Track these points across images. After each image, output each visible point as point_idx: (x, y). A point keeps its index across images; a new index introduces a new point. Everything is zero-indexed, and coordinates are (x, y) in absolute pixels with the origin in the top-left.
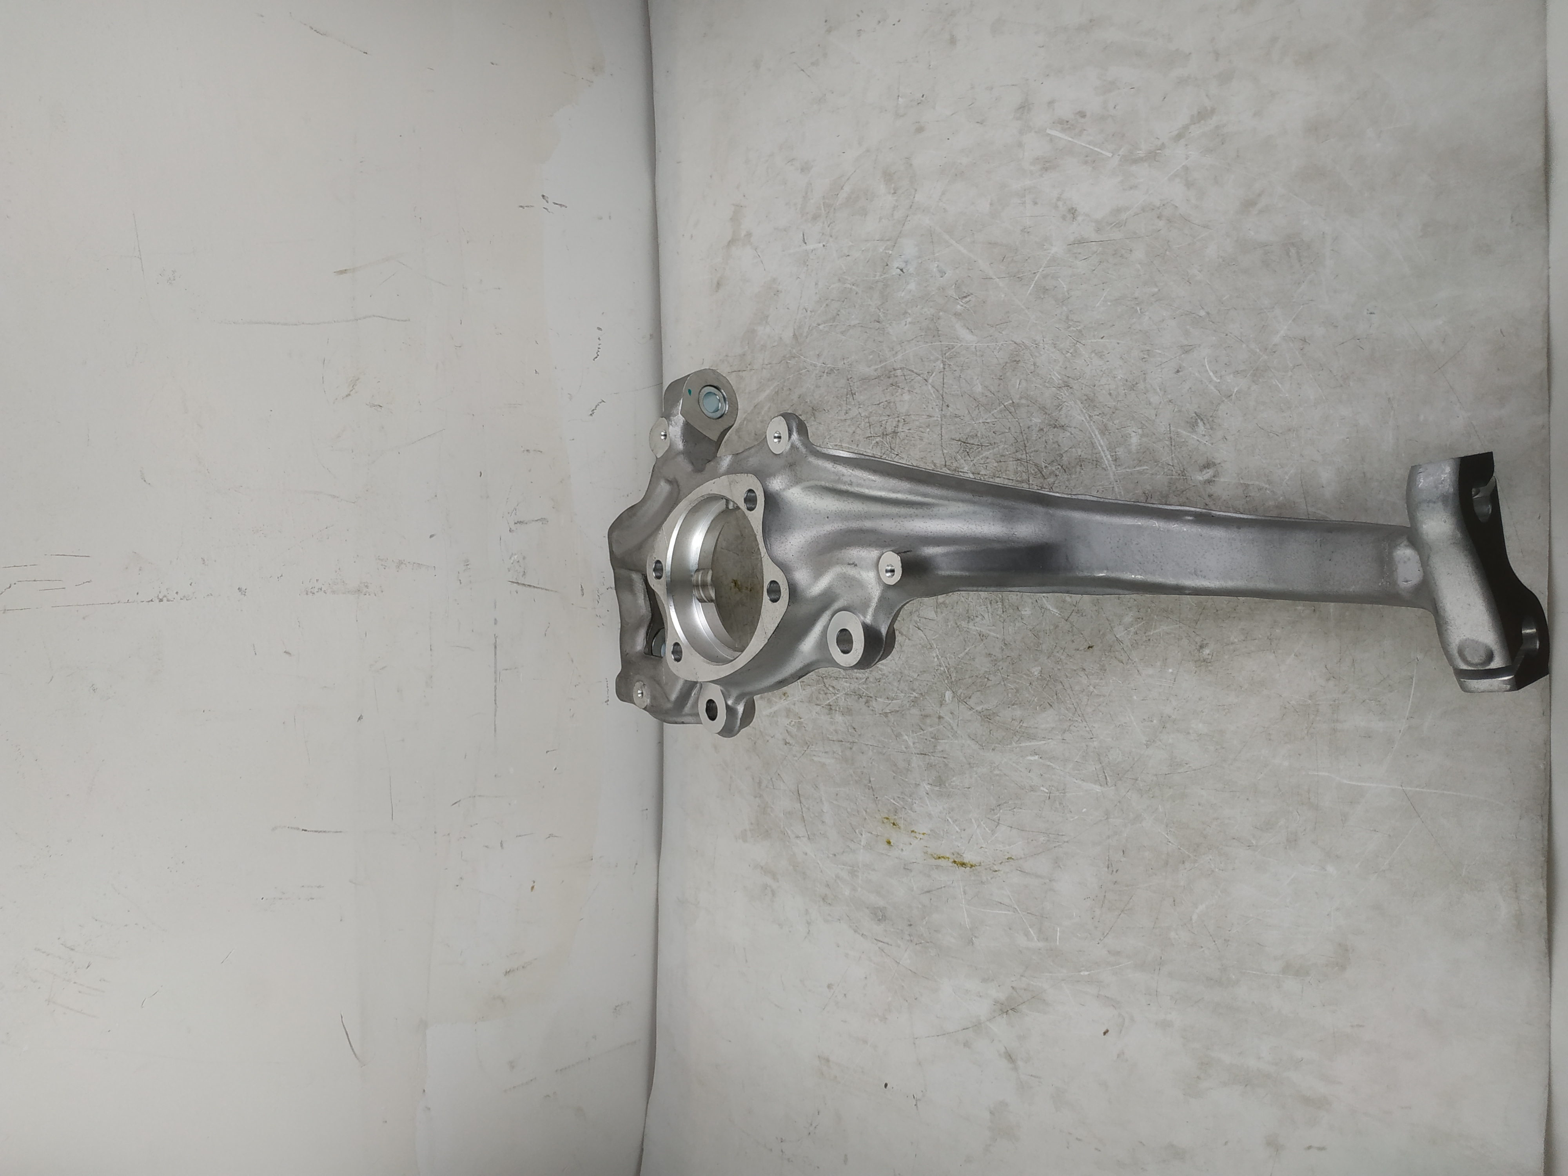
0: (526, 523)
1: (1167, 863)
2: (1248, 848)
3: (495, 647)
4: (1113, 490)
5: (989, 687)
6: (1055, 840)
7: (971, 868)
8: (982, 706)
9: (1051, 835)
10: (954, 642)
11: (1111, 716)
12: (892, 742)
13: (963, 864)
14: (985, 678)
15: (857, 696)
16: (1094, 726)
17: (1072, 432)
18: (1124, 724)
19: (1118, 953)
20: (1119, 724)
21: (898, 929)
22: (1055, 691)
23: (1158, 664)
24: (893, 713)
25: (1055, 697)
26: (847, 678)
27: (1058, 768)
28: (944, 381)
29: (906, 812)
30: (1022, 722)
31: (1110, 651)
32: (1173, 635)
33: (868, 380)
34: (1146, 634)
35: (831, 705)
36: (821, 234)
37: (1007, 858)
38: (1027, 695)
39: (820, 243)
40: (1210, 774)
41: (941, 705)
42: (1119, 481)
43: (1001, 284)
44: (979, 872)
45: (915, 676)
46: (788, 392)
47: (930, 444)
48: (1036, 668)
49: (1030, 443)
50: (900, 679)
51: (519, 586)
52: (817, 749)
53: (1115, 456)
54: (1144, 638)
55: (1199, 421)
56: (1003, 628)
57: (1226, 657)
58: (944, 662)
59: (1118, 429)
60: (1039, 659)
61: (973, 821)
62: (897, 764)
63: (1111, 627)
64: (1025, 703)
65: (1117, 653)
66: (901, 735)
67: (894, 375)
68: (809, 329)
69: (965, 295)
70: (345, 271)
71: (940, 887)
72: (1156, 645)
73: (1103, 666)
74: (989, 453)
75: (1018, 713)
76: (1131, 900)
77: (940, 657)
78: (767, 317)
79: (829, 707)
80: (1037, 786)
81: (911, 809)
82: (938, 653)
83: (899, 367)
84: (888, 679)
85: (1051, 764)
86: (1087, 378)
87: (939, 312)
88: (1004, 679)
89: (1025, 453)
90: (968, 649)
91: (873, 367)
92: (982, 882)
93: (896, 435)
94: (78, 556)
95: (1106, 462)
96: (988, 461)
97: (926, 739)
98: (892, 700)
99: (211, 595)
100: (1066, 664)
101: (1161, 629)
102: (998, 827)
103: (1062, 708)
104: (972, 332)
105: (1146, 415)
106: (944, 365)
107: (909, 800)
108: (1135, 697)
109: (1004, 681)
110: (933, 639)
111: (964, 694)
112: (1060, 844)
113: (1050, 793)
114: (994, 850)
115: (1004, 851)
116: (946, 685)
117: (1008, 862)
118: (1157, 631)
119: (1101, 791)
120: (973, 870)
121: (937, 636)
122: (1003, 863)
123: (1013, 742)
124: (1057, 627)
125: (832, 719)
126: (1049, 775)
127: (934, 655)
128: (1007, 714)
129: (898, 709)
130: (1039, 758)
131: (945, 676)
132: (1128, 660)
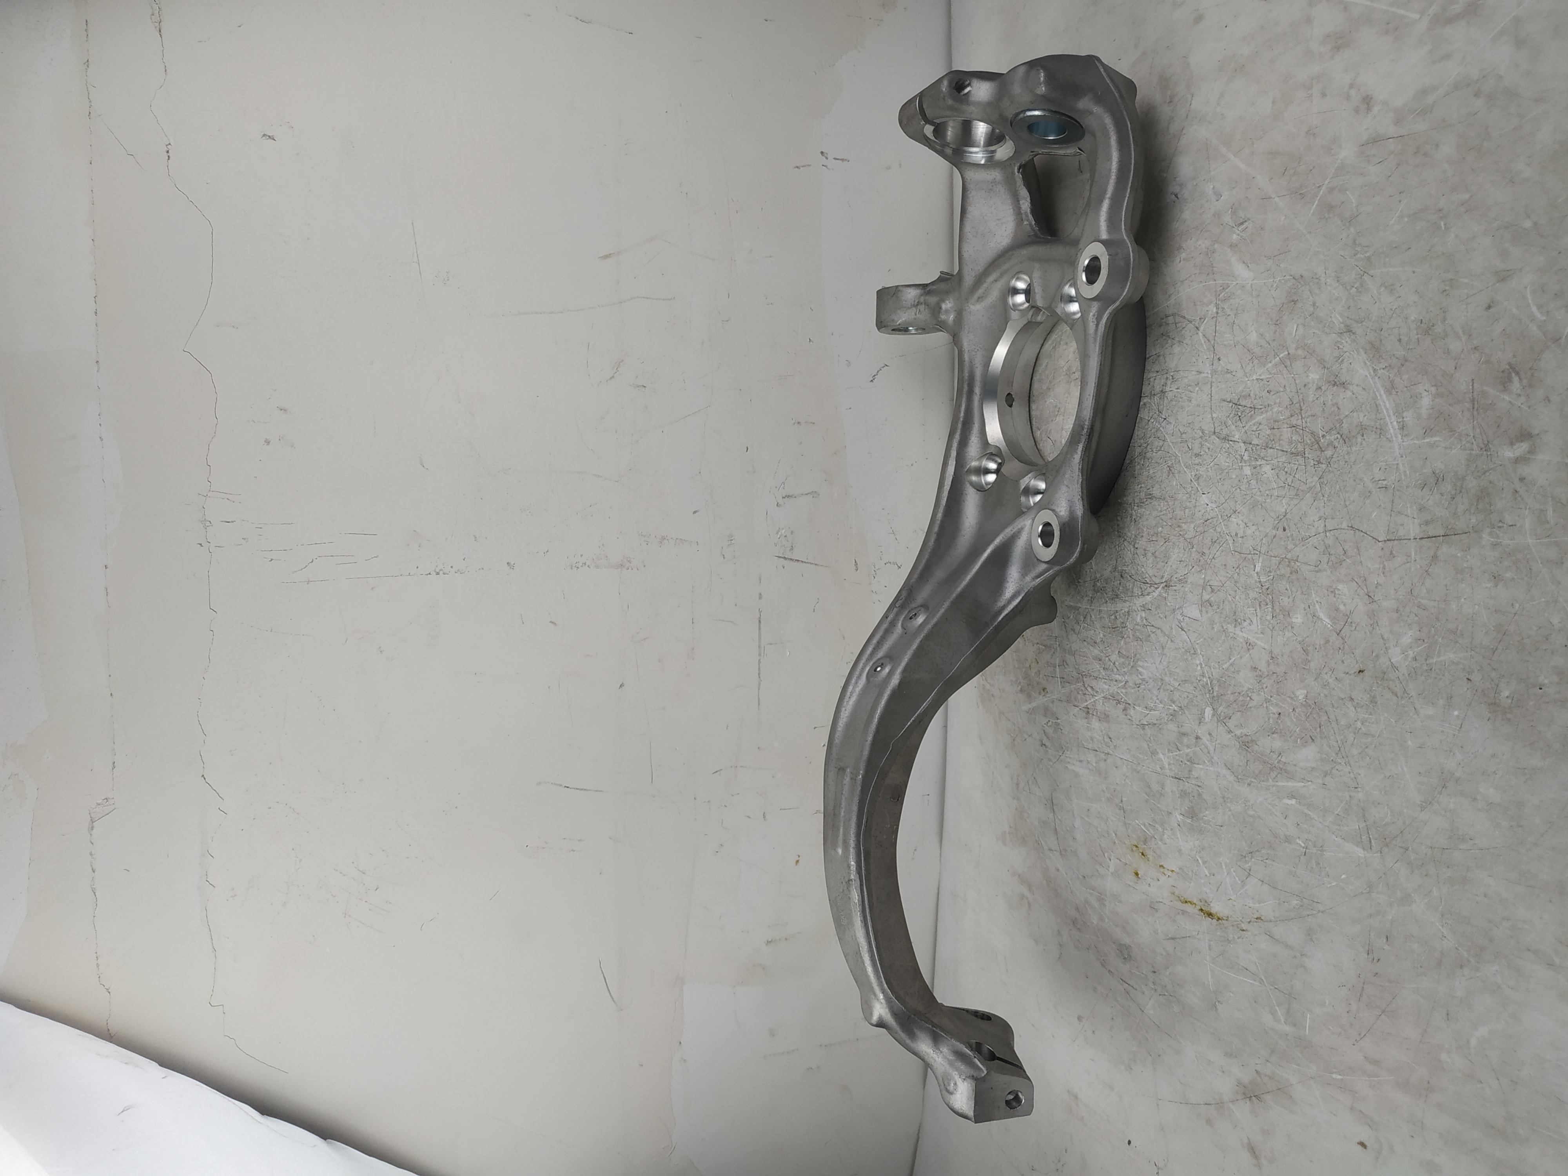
0: (795, 497)
1: (1440, 964)
2: (1547, 966)
3: (760, 622)
4: (1397, 467)
5: (1250, 707)
6: (1310, 907)
7: (1217, 921)
8: (1241, 730)
9: (1304, 900)
10: (1220, 649)
11: (1380, 763)
12: (1147, 759)
13: (1210, 915)
14: (1248, 696)
15: (1115, 702)
16: (1359, 772)
17: (1355, 391)
18: (1395, 776)
19: (1376, 1063)
20: (1389, 774)
21: (1143, 974)
22: (1319, 722)
23: (1441, 702)
24: (1150, 726)
25: (1318, 730)
26: (1106, 679)
27: (1316, 819)
28: (1216, 328)
29: (1156, 843)
30: (1281, 756)
31: (1383, 679)
32: (1461, 666)
34: (1428, 662)
35: (1088, 708)
37: (1256, 917)
38: (1289, 723)
40: (1502, 858)
41: (1200, 723)
42: (1404, 456)
43: (1281, 204)
44: (1226, 928)
45: (1176, 684)
47: (1198, 405)
48: (1302, 691)
49: (1305, 406)
50: (1161, 686)
51: (786, 561)
52: (1071, 756)
53: (1402, 423)
54: (1425, 667)
55: (1513, 374)
56: (1272, 637)
57: (1531, 703)
58: (1208, 672)
59: (1406, 387)
60: (1306, 679)
61: (1223, 866)
62: (1151, 786)
63: (1386, 648)
64: (1285, 733)
65: (1391, 682)
66: (1157, 753)
67: (1165, 323)
69: (1242, 221)
70: (609, 256)
71: (1185, 936)
72: (1440, 677)
73: (1374, 697)
74: (1262, 417)
75: (1277, 744)
76: (1394, 1000)
77: (1203, 666)
79: (1086, 710)
80: (1293, 837)
81: (1161, 840)
82: (1202, 660)
84: (1148, 685)
85: (1310, 813)
86: (1373, 320)
88: (1267, 701)
89: (1300, 418)
90: (1233, 659)
92: (1228, 939)
93: (1164, 396)
95: (1392, 431)
96: (1260, 427)
97: (1182, 762)
98: (1150, 711)
99: (483, 569)
100: (1334, 689)
101: (1446, 657)
102: (1248, 879)
103: (1325, 745)
104: (1248, 266)
105: (1442, 367)
106: (1218, 309)
107: (1160, 829)
108: (1410, 743)
109: (1266, 702)
110: (1197, 644)
111: (1224, 713)
112: (1314, 912)
113: (1306, 848)
114: (1243, 905)
115: (1253, 909)
116: (1207, 700)
117: (1256, 922)
118: (1440, 659)
119: (1363, 856)
120: (1220, 924)
121: (1201, 640)
122: (1251, 923)
123: (1270, 779)
124: (1328, 642)
125: (1089, 724)
126: (1306, 826)
127: (1198, 662)
128: (1268, 744)
129: (1156, 722)
130: (1296, 802)
131: (1207, 689)
132: (1404, 693)
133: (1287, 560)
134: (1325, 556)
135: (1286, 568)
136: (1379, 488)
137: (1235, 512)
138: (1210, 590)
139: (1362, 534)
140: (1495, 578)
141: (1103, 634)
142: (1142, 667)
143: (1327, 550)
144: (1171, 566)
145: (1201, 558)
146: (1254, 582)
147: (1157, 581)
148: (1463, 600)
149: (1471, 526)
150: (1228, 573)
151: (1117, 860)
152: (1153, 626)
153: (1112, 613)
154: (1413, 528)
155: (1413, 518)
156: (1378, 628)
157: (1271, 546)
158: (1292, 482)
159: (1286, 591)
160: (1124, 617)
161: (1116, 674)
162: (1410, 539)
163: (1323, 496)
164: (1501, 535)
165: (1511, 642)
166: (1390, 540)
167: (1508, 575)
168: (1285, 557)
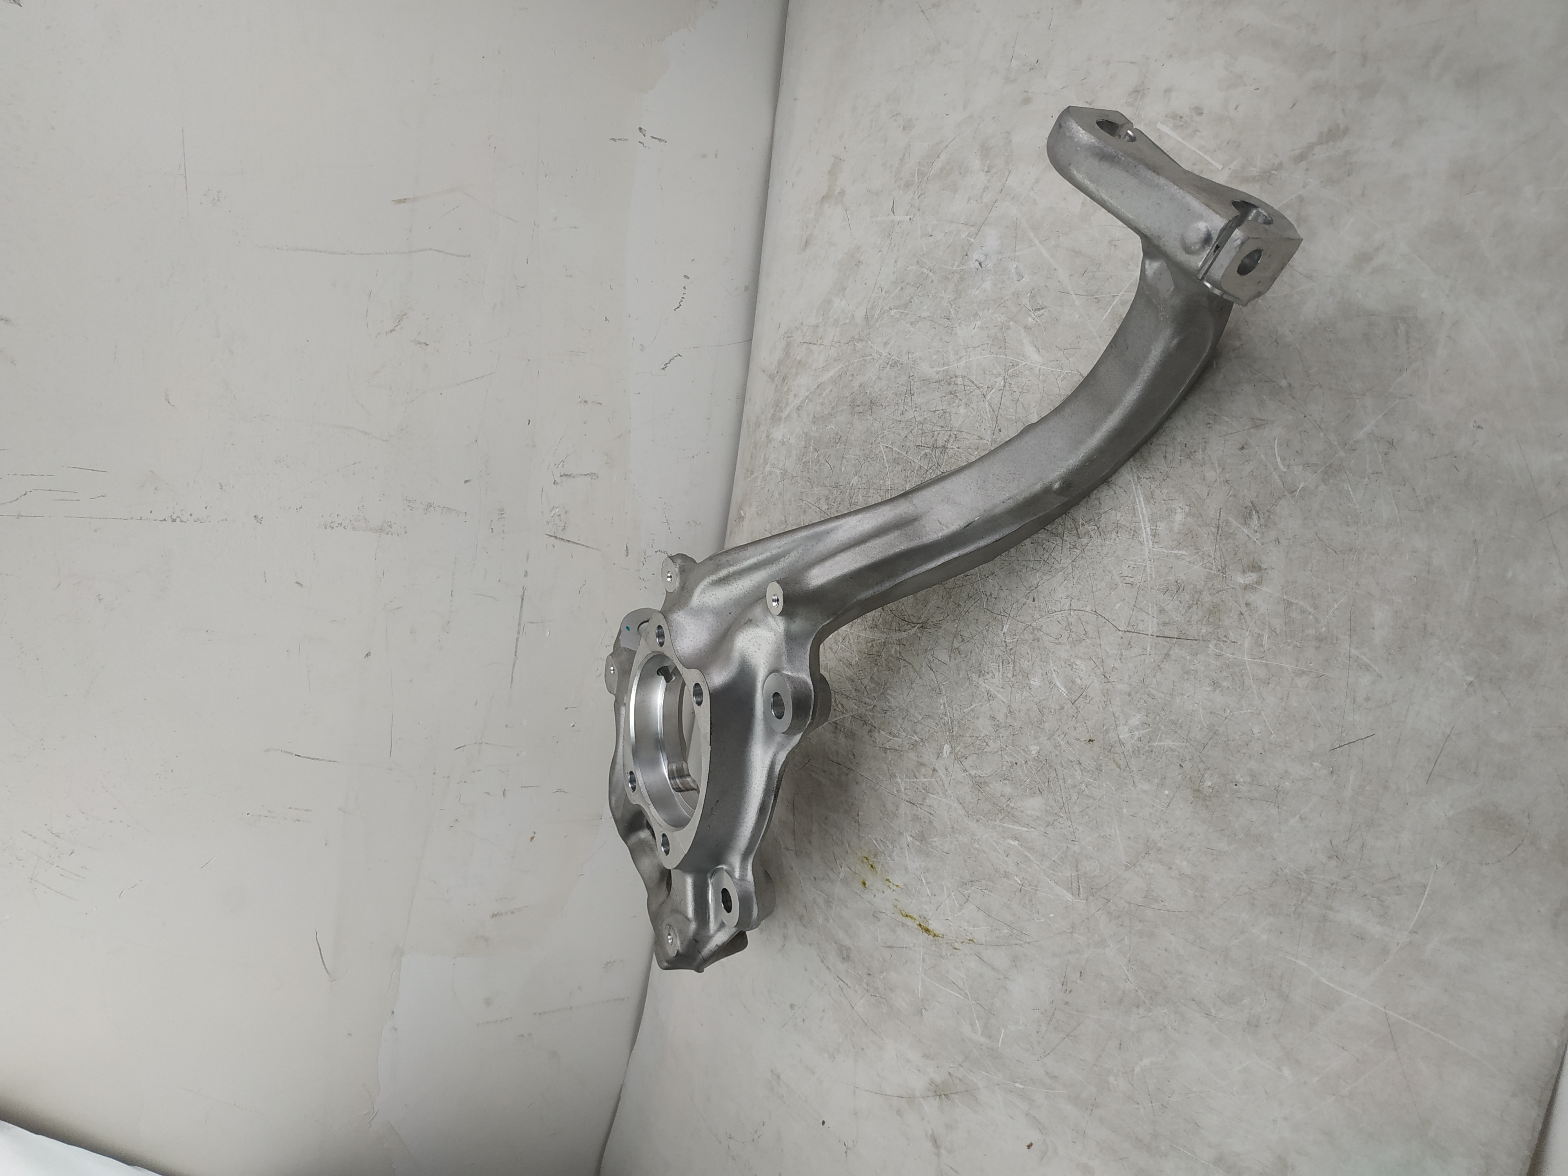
0: (574, 477)
1: (1121, 1001)
2: (1206, 1015)
3: (523, 599)
4: (1144, 569)
5: (986, 752)
6: (1018, 937)
7: (933, 937)
8: (976, 771)
9: (1014, 930)
10: (963, 694)
11: (1097, 823)
12: (886, 780)
13: (927, 930)
14: (985, 742)
15: (862, 722)
16: (1078, 828)
18: (1108, 836)
19: (1055, 1078)
20: (1104, 834)
21: (858, 974)
22: (1048, 777)
23: (1156, 781)
25: (1046, 784)
26: (856, 700)
27: (1035, 861)
28: (1001, 400)
29: (885, 858)
30: (1009, 801)
31: (1110, 751)
32: (1177, 753)
33: (928, 382)
34: (1150, 744)
35: (837, 724)
36: (910, 205)
37: (969, 939)
38: (1020, 774)
39: (907, 215)
40: (1184, 921)
41: (938, 757)
42: (1152, 561)
43: (1077, 303)
44: (940, 944)
45: (920, 718)
46: (851, 378)
48: (1035, 747)
50: (905, 717)
51: (557, 540)
52: (816, 765)
53: (1154, 531)
54: (1147, 748)
55: (1254, 512)
56: (1011, 693)
57: (1227, 796)
58: (949, 712)
59: (1164, 500)
60: (1040, 737)
61: (945, 889)
62: (886, 806)
63: (1116, 725)
64: (1016, 782)
65: (1117, 755)
66: (896, 777)
67: (954, 382)
68: (881, 311)
69: (1038, 307)
70: (404, 201)
71: (902, 946)
72: (1158, 759)
73: (1100, 765)
75: (1008, 790)
76: (1078, 1027)
77: (946, 706)
78: (845, 289)
80: (1012, 874)
81: (890, 856)
82: (946, 700)
83: (960, 374)
84: (894, 713)
85: (1029, 855)
87: (1009, 322)
88: (1002, 749)
90: (974, 705)
91: (935, 369)
92: (941, 955)
93: (945, 451)
94: (95, 470)
95: (1144, 535)
97: (917, 789)
98: (893, 737)
100: (1064, 751)
101: (1165, 743)
102: (966, 904)
103: (1051, 799)
104: (1039, 351)
105: (1197, 491)
106: (1005, 382)
107: (890, 846)
108: (1125, 810)
109: (1001, 751)
110: (943, 685)
111: (961, 752)
112: (1021, 942)
113: (1022, 885)
114: (959, 926)
115: (967, 931)
116: (947, 737)
117: (969, 943)
118: (1162, 743)
119: (1071, 901)
120: (935, 940)
121: (947, 682)
122: (964, 943)
123: (997, 819)
124: (1062, 708)
125: (835, 738)
126: (1025, 866)
127: (942, 701)
128: (997, 787)
129: (897, 748)
130: (1018, 844)
131: (947, 728)
132: (1126, 767)
133: (1031, 628)
134: (1066, 632)
135: (1030, 634)
136: (1126, 583)
137: (992, 574)
138: (960, 640)
139: (1105, 620)
140: (1214, 684)
141: (859, 658)
142: (891, 696)
143: (1069, 626)
144: (929, 610)
145: (957, 609)
146: (1000, 641)
147: (915, 621)
148: (1186, 697)
149: (1202, 635)
150: (978, 627)
151: (847, 868)
152: (905, 660)
153: (870, 640)
154: (1151, 625)
155: (1153, 617)
156: (1110, 706)
157: (1020, 612)
158: (1047, 559)
159: (1027, 655)
160: (880, 647)
161: (866, 697)
162: (1148, 635)
163: (1073, 578)
164: (1224, 648)
165: (1219, 741)
166: (1130, 632)
167: (1225, 684)
168: (1031, 625)
